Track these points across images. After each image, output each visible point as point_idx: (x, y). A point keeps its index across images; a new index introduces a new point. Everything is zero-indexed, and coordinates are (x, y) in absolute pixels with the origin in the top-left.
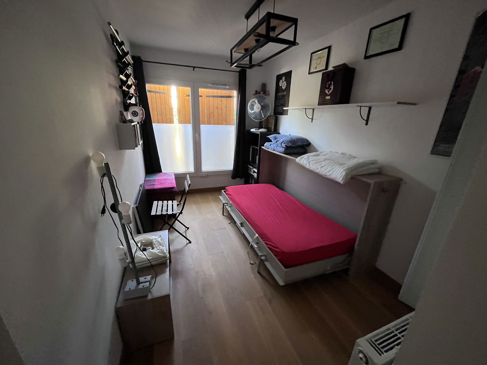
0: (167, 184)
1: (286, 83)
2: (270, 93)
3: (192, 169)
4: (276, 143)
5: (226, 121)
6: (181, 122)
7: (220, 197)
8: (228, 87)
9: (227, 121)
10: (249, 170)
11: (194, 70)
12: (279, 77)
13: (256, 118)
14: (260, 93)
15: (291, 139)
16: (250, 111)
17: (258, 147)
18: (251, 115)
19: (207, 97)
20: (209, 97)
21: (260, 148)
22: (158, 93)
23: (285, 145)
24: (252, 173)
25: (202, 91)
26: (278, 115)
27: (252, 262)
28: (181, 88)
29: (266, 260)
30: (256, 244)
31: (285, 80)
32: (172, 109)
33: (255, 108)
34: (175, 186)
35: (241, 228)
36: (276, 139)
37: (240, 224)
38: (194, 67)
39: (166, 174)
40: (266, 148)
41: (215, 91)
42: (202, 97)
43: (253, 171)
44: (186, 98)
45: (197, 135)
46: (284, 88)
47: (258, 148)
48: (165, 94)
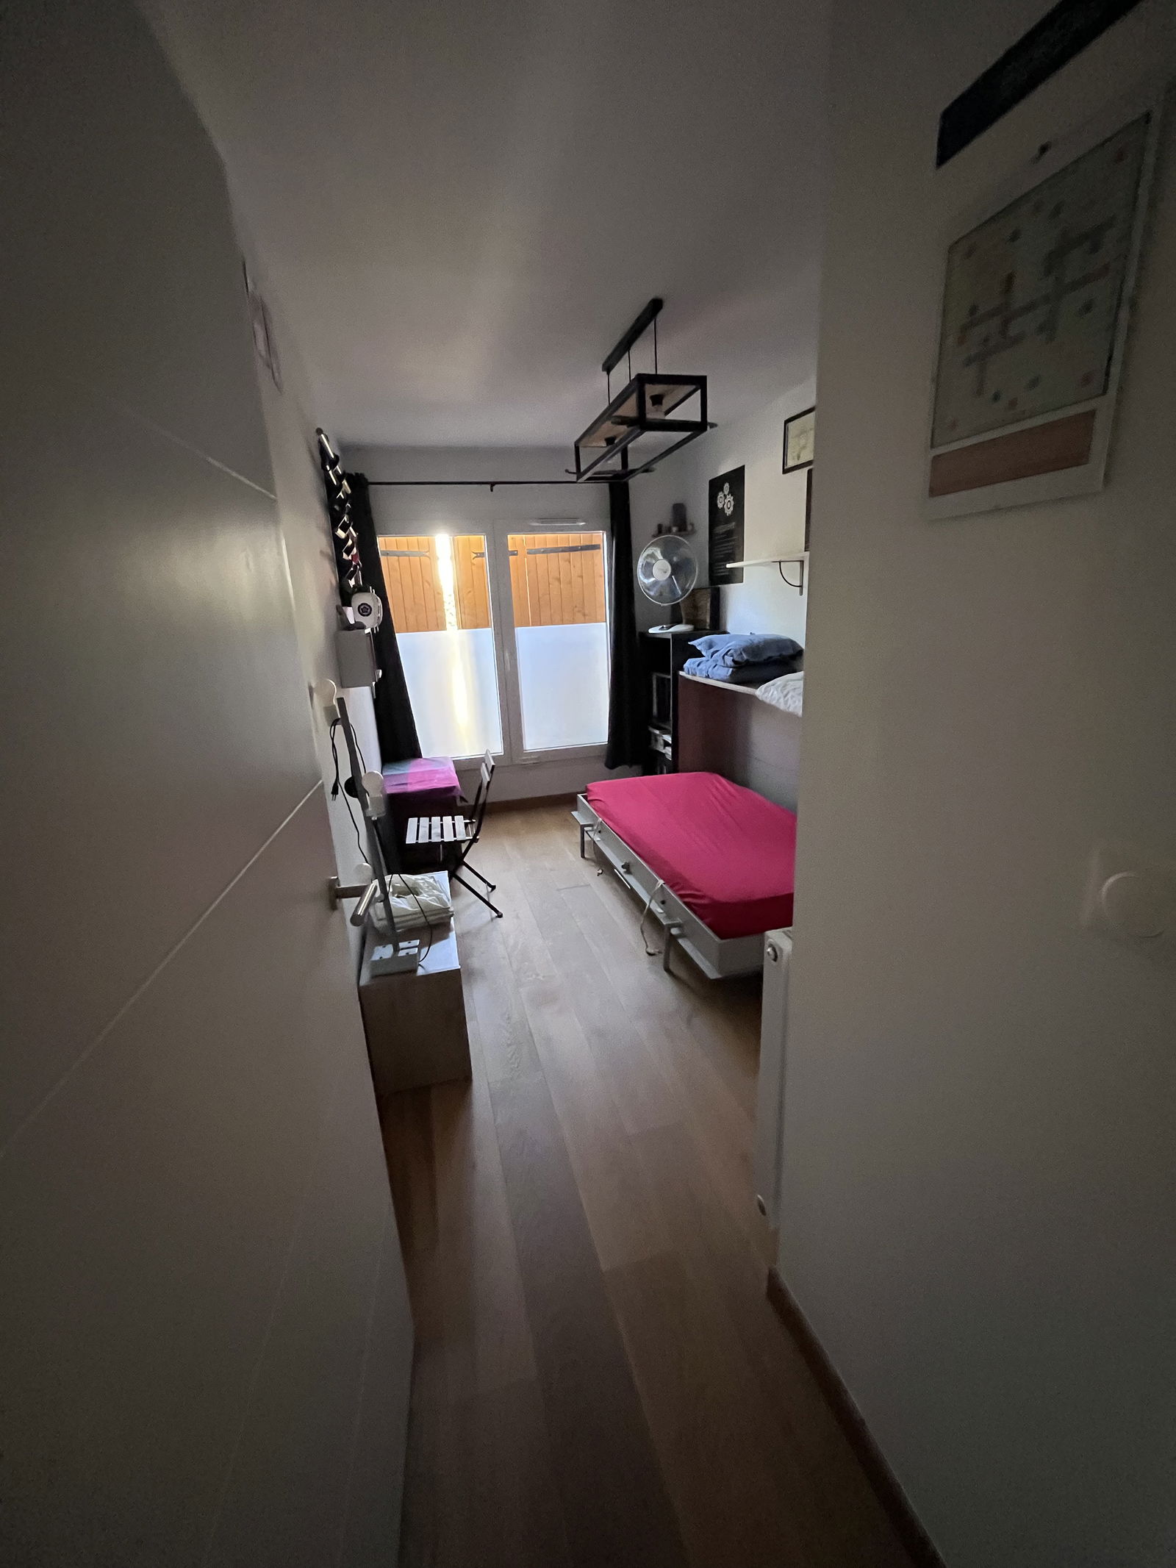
0: (436, 781)
1: (732, 498)
2: (696, 528)
3: (497, 748)
4: (712, 656)
5: (584, 615)
6: (466, 626)
7: (574, 813)
8: (582, 524)
9: (586, 612)
10: (653, 741)
11: (492, 490)
12: (716, 486)
13: (660, 596)
14: (669, 531)
15: (748, 644)
16: (646, 581)
17: (669, 674)
18: (647, 591)
19: (528, 553)
20: (535, 553)
21: (676, 676)
22: (406, 555)
23: (732, 658)
24: (661, 749)
25: (515, 540)
26: (720, 586)
27: (651, 951)
28: (462, 538)
29: (682, 936)
30: (660, 904)
31: (731, 492)
32: (440, 594)
33: (655, 570)
34: (457, 783)
35: (626, 876)
36: (710, 647)
37: (623, 867)
38: (493, 484)
39: (432, 760)
40: (689, 674)
41: (550, 536)
42: (516, 555)
43: (662, 742)
44: (475, 561)
45: (507, 655)
46: (730, 513)
47: (671, 677)
48: (423, 555)
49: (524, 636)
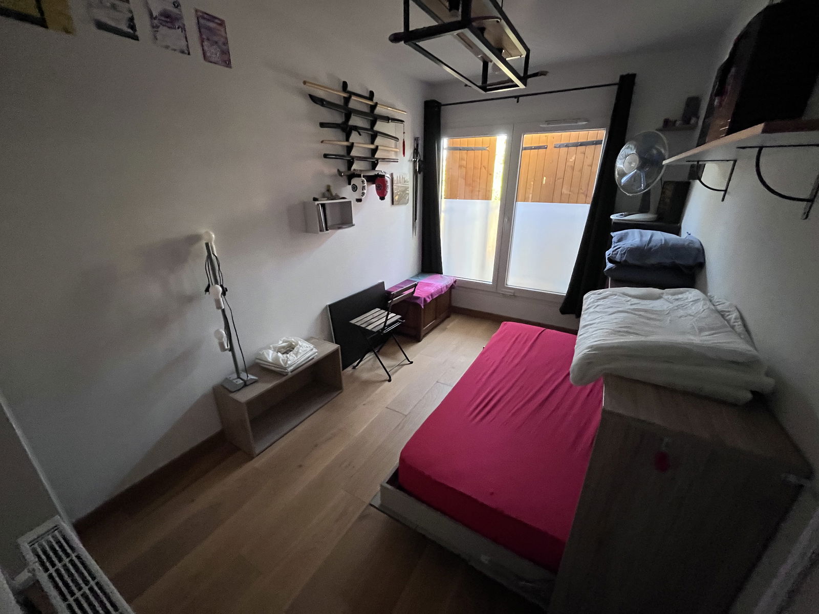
3: (488, 278)
5: (586, 195)
8: (584, 123)
11: (518, 102)
19: (555, 147)
20: (560, 147)
22: (472, 149)
26: (691, 181)
32: (491, 175)
34: (424, 296)
38: (517, 97)
39: (442, 277)
42: (545, 148)
45: (506, 220)
48: (485, 149)
49: (521, 208)
